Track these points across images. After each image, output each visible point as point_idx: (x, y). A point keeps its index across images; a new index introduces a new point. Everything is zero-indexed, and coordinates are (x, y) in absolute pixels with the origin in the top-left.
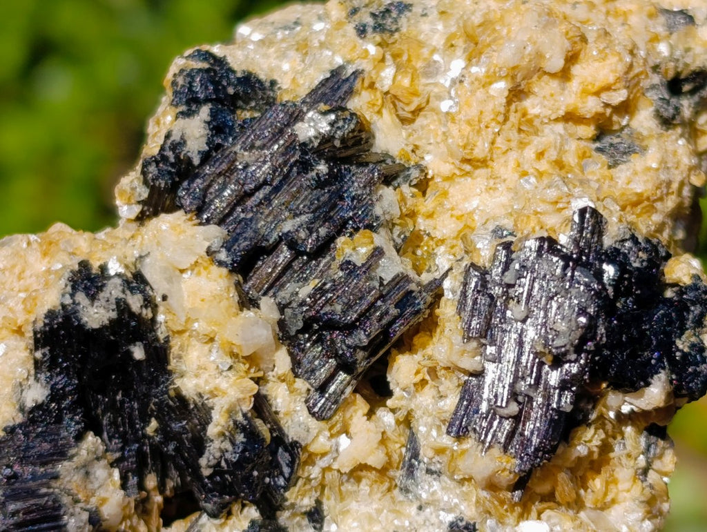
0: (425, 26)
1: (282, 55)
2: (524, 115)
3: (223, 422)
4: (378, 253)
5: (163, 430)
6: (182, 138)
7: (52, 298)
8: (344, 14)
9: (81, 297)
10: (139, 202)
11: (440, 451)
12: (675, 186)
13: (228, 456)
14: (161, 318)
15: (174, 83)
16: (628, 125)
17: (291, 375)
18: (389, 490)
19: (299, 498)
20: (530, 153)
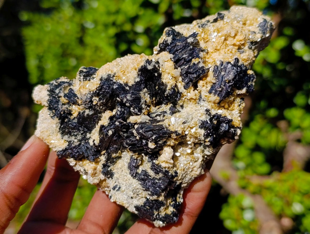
0: (210, 28)
1: (184, 30)
2: (226, 43)
3: (170, 87)
4: (199, 62)
5: (159, 88)
6: (167, 40)
7: (143, 64)
8: (196, 24)
9: (147, 64)
10: (158, 51)
11: (206, 96)
12: (250, 59)
13: (170, 93)
14: (160, 69)
15: (166, 32)
16: (243, 48)
17: (181, 82)
18: (195, 104)
19: (180, 103)
20: (227, 50)
